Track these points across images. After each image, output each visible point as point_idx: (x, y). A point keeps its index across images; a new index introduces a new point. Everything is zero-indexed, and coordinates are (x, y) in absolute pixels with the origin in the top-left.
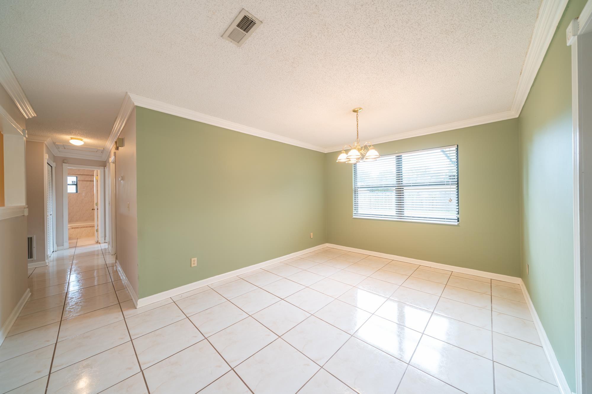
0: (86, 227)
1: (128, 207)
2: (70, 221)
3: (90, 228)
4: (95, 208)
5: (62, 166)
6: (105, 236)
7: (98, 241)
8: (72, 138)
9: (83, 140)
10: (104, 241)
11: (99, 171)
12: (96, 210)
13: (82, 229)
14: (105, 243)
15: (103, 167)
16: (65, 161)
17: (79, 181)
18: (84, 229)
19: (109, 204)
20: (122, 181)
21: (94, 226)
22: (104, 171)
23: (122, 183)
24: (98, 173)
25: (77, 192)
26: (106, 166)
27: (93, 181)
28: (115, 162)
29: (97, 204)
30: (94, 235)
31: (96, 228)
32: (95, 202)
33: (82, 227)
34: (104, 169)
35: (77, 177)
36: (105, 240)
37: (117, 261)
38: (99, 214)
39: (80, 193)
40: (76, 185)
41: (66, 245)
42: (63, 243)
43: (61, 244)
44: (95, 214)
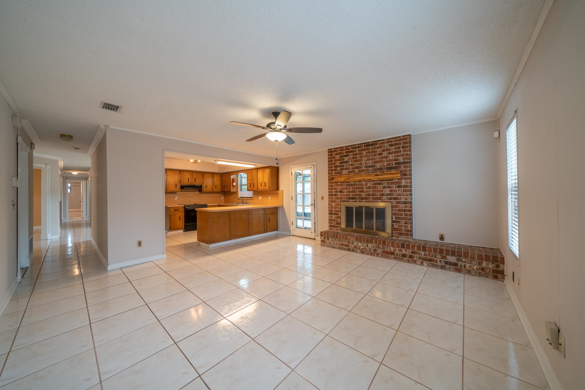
2: (69, 209)
3: (78, 212)
5: (66, 180)
6: (87, 215)
7: (83, 217)
8: (73, 172)
9: (77, 172)
11: (84, 182)
12: (82, 202)
13: (73, 212)
15: (86, 180)
16: (67, 178)
17: (72, 186)
18: (75, 212)
21: (81, 211)
22: (87, 182)
24: (83, 184)
25: (71, 192)
27: (81, 186)
29: (83, 199)
30: (81, 215)
32: (82, 198)
35: (70, 184)
38: (84, 204)
40: (70, 188)
41: (68, 218)
42: (66, 216)
43: (65, 217)
44: (82, 203)
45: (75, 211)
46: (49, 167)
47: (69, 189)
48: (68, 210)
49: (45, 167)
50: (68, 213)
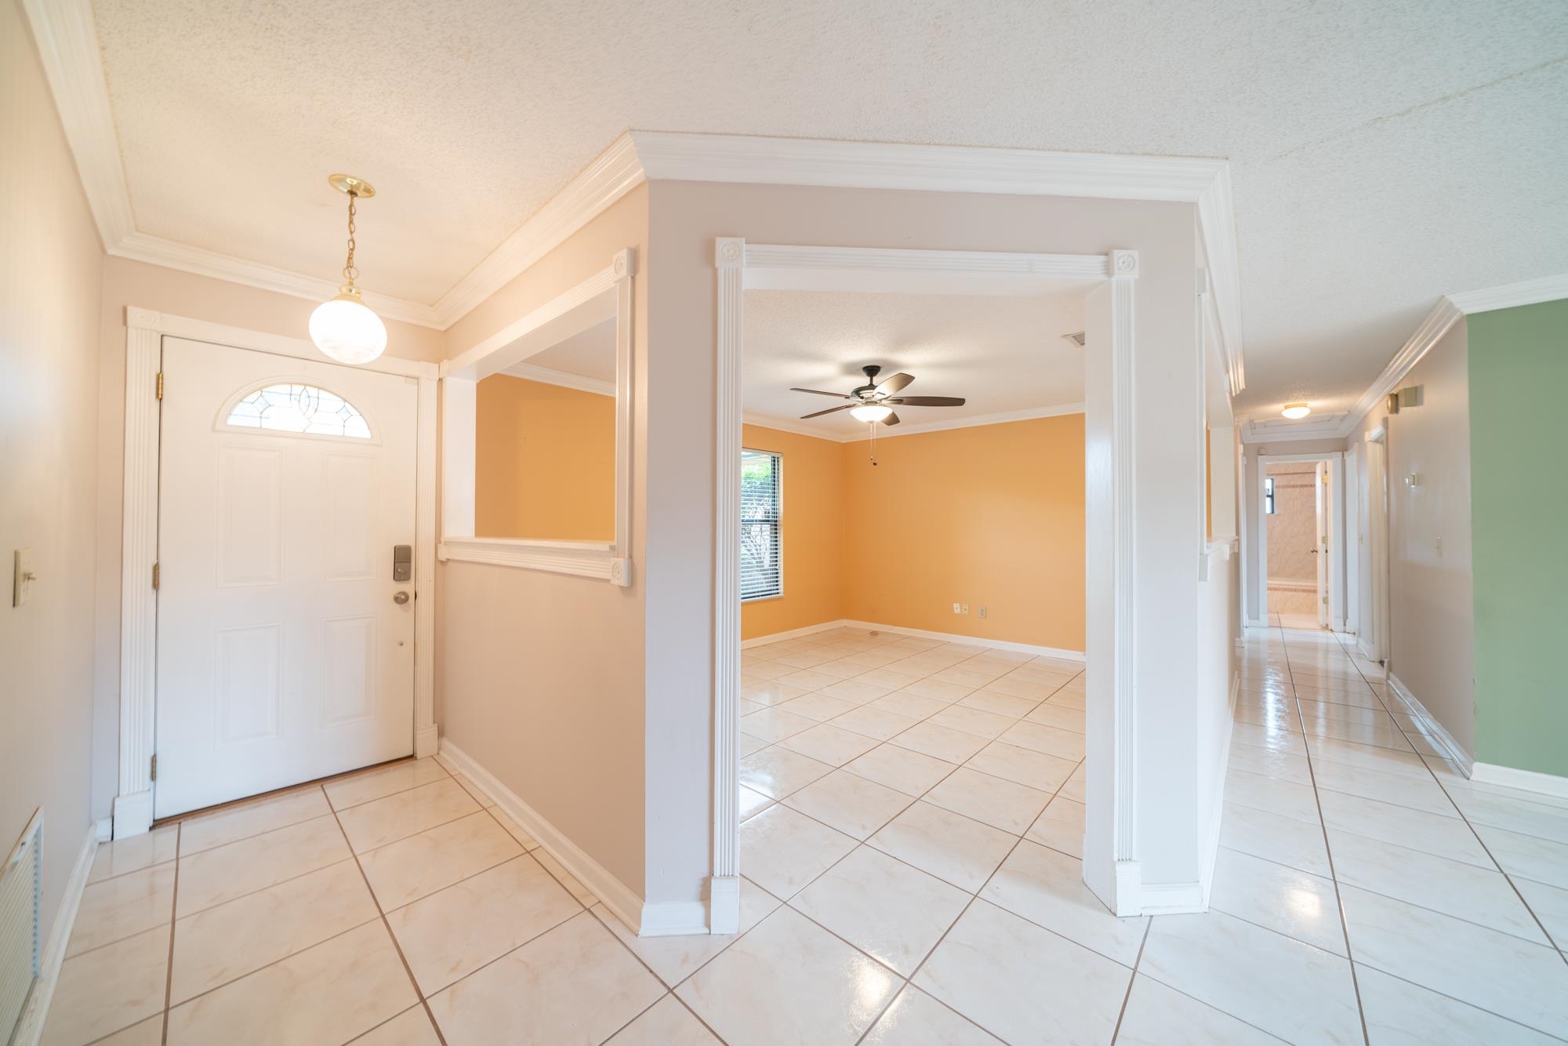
0: (1295, 590)
1: (1438, 548)
2: (1271, 574)
3: (1307, 594)
4: (1320, 545)
5: (1257, 461)
6: (1345, 618)
7: (1327, 625)
8: (1286, 407)
9: (1308, 406)
10: (1342, 628)
11: (1330, 463)
12: (1321, 553)
13: (1285, 592)
14: (1345, 632)
15: (1340, 453)
16: (1263, 451)
17: (1277, 487)
18: (1289, 593)
19: (1361, 539)
20: (1413, 486)
21: (1315, 591)
22: (1344, 462)
23: (1413, 490)
24: (1324, 473)
25: (1273, 512)
26: (1346, 450)
27: (1313, 486)
28: (1383, 441)
29: (1325, 540)
30: (1315, 610)
31: (1320, 596)
32: (1319, 534)
33: (1285, 590)
34: (1341, 458)
35: (1272, 479)
36: (1345, 625)
37: (1392, 675)
38: (1328, 566)
39: (1279, 515)
40: (1272, 497)
41: (1264, 618)
42: (1258, 614)
43: (1255, 615)
44: (1320, 561)
45: (1291, 590)
46: (1127, 271)
47: (1268, 500)
48: (1264, 582)
49: (1104, 278)
50: (1264, 594)
